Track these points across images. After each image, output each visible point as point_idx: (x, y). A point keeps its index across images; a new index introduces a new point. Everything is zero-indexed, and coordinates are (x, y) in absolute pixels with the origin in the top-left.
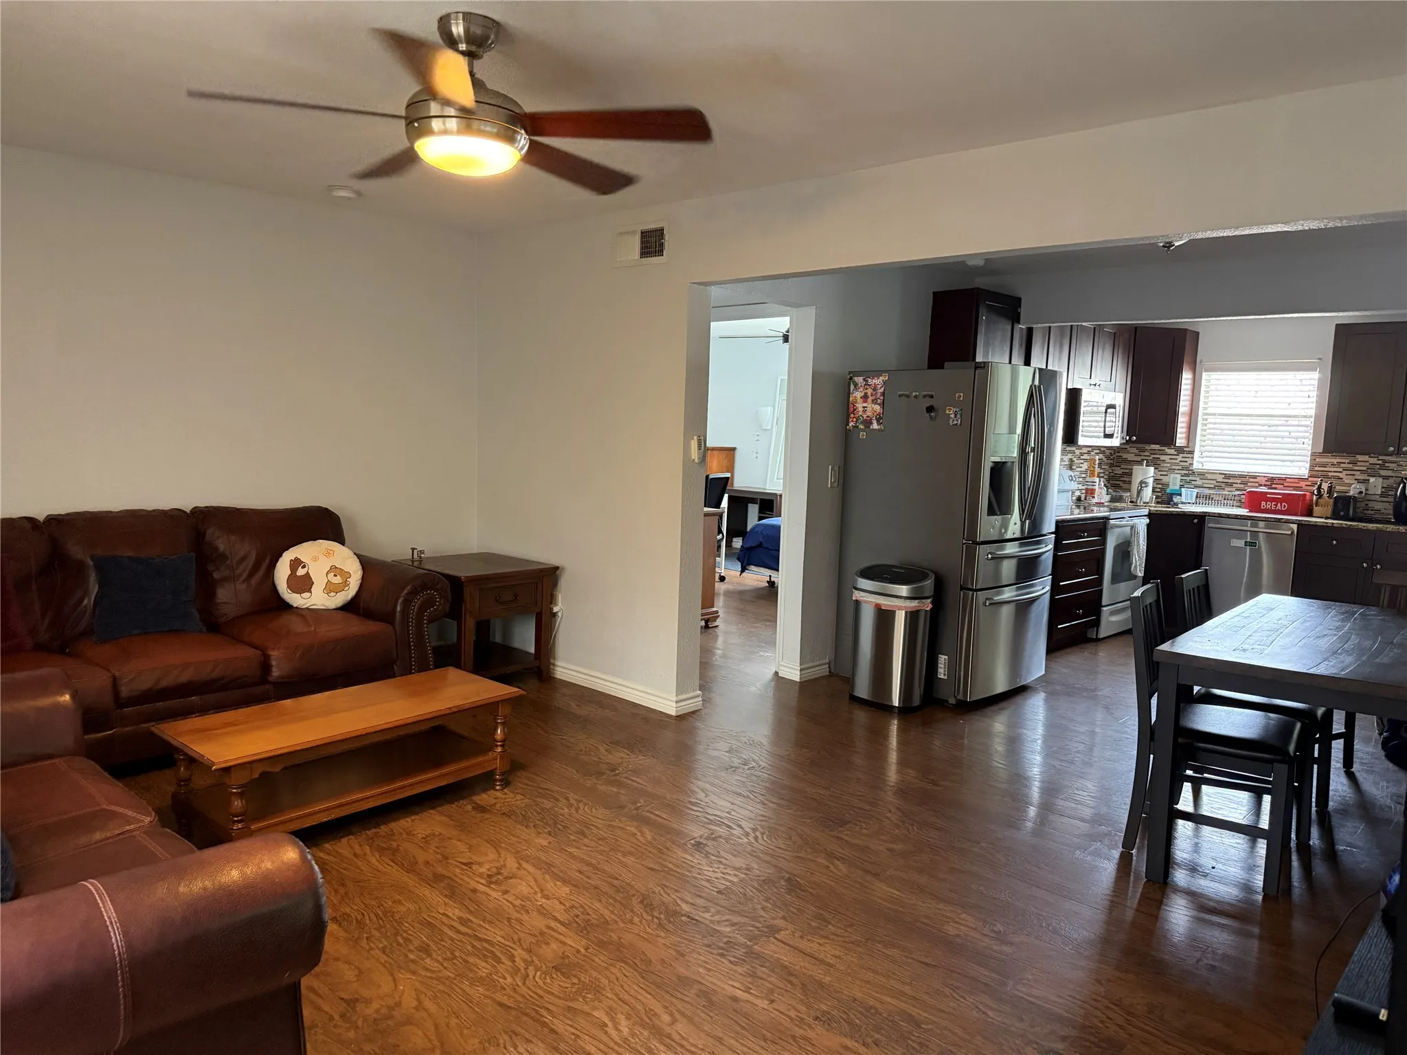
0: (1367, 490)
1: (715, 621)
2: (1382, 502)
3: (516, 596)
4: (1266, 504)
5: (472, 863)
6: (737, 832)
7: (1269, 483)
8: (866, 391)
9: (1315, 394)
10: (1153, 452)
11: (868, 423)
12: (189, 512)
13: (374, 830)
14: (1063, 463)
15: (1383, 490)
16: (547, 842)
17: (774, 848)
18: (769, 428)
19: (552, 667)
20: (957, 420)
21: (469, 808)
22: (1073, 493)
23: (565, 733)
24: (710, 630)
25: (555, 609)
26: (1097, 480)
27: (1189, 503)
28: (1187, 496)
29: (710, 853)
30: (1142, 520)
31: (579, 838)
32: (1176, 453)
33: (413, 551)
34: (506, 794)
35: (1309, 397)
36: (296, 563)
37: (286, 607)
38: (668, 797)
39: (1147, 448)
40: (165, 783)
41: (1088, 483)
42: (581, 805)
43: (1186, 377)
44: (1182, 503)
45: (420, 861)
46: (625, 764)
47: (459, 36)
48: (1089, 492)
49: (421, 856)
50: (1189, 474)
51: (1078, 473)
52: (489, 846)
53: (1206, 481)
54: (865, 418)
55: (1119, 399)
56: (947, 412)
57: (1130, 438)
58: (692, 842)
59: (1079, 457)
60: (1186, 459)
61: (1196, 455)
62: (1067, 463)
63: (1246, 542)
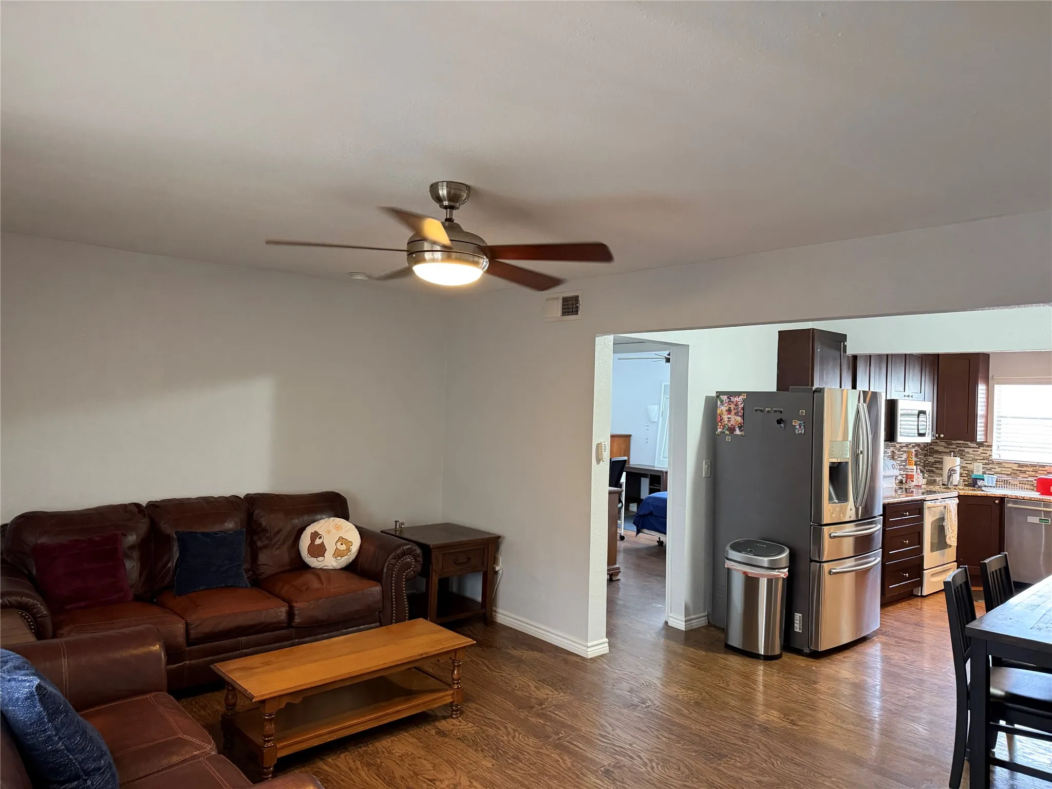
1: (617, 575)
3: (469, 559)
5: (435, 780)
6: (637, 761)
8: (730, 406)
10: (958, 445)
11: (732, 430)
12: (243, 498)
13: (364, 748)
14: (886, 455)
16: (491, 764)
17: (667, 777)
18: (656, 420)
19: (494, 613)
20: (801, 430)
21: (433, 732)
22: (896, 477)
23: (504, 671)
24: (614, 583)
25: (497, 568)
26: (915, 467)
27: (991, 487)
28: (988, 480)
29: (616, 780)
30: (953, 501)
31: (514, 762)
32: (977, 446)
33: (396, 523)
34: (460, 722)
36: (315, 535)
37: (306, 567)
38: (583, 729)
39: (953, 442)
40: (216, 703)
41: (907, 470)
42: (517, 734)
43: (981, 388)
44: (985, 486)
45: (397, 775)
46: (549, 700)
47: (444, 197)
48: (909, 477)
49: (398, 772)
50: (989, 462)
51: (899, 462)
52: (448, 765)
53: (1004, 469)
54: (730, 426)
55: (928, 406)
56: (793, 424)
57: (939, 436)
58: (602, 769)
59: (899, 450)
60: (986, 452)
61: (994, 448)
62: (890, 454)
63: (1040, 519)
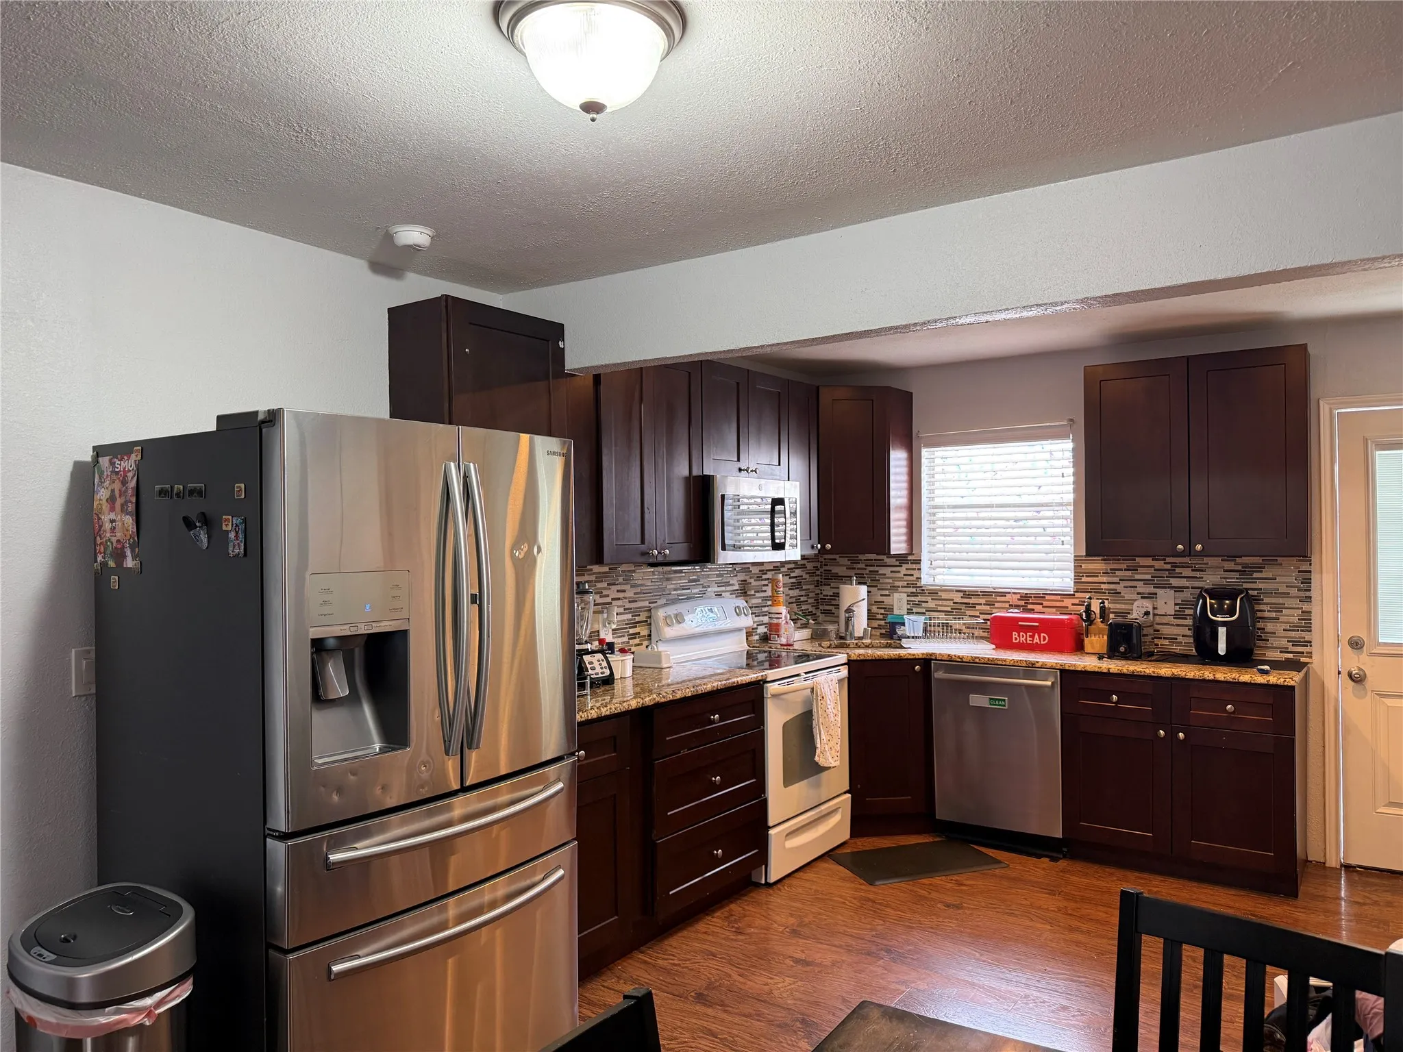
0: (1154, 608)
2: (1178, 625)
4: (1019, 636)
7: (1022, 603)
8: (114, 486)
9: (1071, 470)
10: (866, 563)
11: (119, 555)
15: (1177, 608)
20: (239, 546)
26: (783, 609)
27: (914, 639)
28: (912, 625)
30: (837, 675)
32: (897, 563)
35: (1063, 476)
39: (861, 557)
41: (771, 615)
44: (906, 640)
48: (774, 628)
50: (920, 595)
53: (940, 603)
54: (115, 544)
56: (224, 527)
57: (823, 547)
59: (759, 578)
60: (912, 572)
61: (924, 565)
62: (737, 587)
63: (991, 699)
